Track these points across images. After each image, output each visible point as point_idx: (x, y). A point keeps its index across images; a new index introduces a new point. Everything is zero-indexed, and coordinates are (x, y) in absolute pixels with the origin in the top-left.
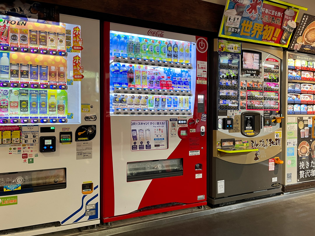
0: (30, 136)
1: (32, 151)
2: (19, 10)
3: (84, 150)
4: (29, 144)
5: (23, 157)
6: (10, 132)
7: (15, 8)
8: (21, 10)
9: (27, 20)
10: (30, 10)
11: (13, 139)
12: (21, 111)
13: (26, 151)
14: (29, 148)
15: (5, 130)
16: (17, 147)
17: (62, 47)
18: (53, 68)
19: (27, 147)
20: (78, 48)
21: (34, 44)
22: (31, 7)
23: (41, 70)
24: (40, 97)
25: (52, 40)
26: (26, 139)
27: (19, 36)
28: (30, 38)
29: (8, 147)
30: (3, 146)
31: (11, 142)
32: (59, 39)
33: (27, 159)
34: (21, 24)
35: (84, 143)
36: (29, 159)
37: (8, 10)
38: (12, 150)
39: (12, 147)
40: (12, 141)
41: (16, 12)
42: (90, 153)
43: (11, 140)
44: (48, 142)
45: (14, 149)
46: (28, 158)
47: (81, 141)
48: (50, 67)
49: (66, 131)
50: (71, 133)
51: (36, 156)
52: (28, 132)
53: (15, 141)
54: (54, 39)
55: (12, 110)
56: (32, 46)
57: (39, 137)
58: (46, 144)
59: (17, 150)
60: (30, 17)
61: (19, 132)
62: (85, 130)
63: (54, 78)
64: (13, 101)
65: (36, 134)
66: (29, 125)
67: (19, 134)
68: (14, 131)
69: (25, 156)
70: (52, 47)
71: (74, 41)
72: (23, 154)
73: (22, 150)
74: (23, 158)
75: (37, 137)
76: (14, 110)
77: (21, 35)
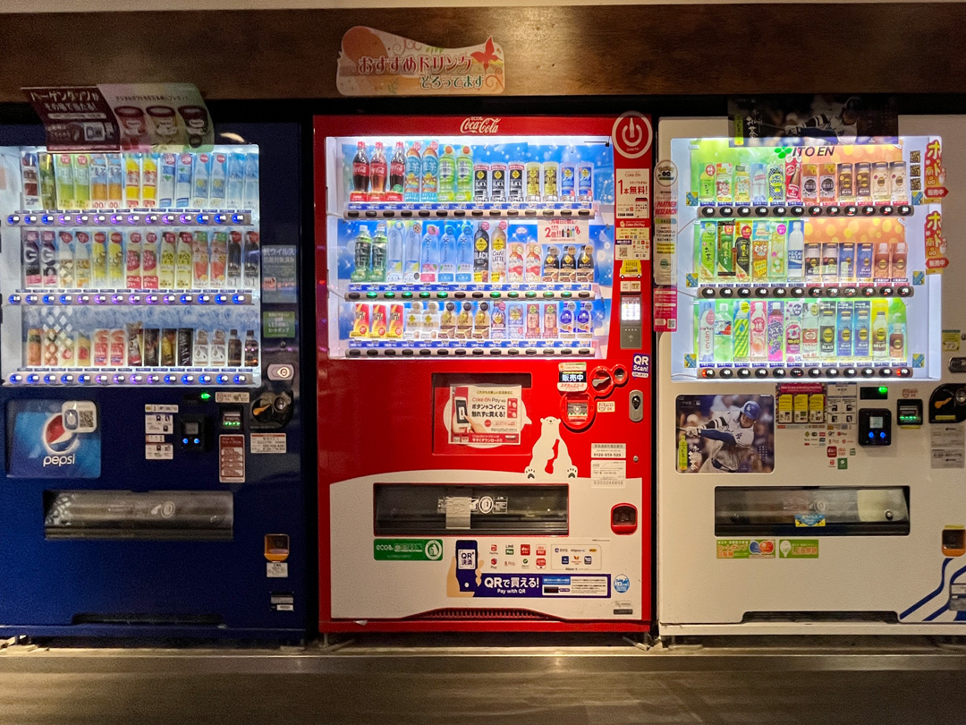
0: (842, 406)
1: (844, 441)
2: (821, 121)
3: (945, 445)
4: (839, 425)
5: (828, 453)
6: (806, 396)
7: (814, 117)
8: (826, 121)
9: (836, 143)
10: (841, 116)
11: (812, 412)
12: (823, 350)
13: (834, 441)
14: (839, 434)
15: (798, 393)
16: (818, 431)
17: (901, 195)
18: (884, 248)
19: (836, 431)
20: (936, 192)
21: (848, 194)
22: (843, 109)
23: (860, 253)
24: (856, 317)
25: (881, 182)
26: (834, 413)
27: (818, 180)
28: (840, 183)
29: (803, 430)
30: (795, 427)
31: (809, 420)
32: (894, 176)
33: (836, 459)
34: (824, 153)
35: (947, 429)
36: (839, 460)
37: (802, 124)
38: (811, 437)
39: (811, 431)
40: (810, 418)
41: (817, 127)
42: (960, 455)
43: (809, 414)
44: (876, 422)
45: (814, 434)
46: (838, 457)
47: (942, 422)
48: (877, 246)
49: (910, 398)
50: (919, 403)
51: (853, 452)
52: (837, 397)
53: (815, 416)
54: (885, 177)
55: (807, 348)
56: (844, 201)
57: (859, 409)
58: (872, 426)
59: (818, 437)
60: (842, 134)
61: (821, 396)
62: (950, 396)
63: (885, 271)
64: (808, 328)
65: (853, 404)
66: (840, 383)
67: (822, 402)
68: (814, 396)
69: (832, 452)
70: (881, 197)
71: (927, 177)
72: (829, 448)
73: (827, 438)
74: (829, 456)
75: (854, 410)
76: (811, 348)
77: (823, 178)
